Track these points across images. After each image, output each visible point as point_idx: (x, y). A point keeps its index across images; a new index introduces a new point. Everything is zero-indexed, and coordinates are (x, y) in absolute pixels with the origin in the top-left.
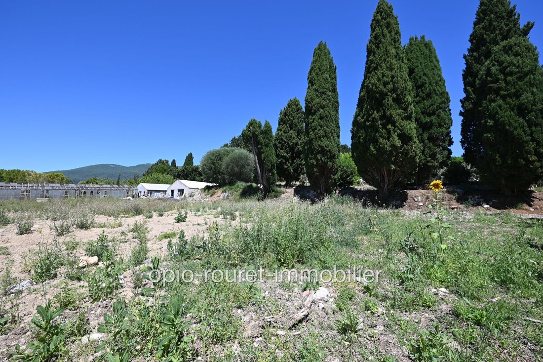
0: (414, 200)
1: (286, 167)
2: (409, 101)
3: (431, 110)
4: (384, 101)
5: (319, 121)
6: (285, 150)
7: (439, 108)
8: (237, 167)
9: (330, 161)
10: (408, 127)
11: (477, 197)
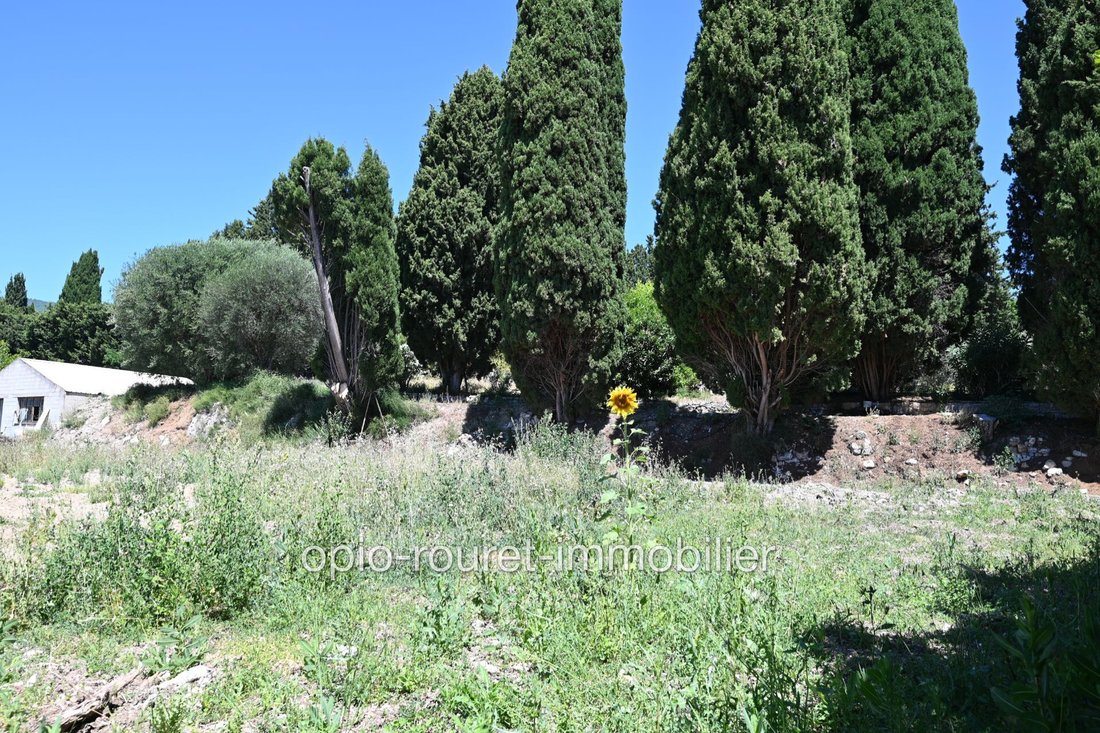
0: (851, 450)
1: (440, 321)
2: (832, 114)
3: (913, 147)
4: (750, 111)
5: (550, 161)
6: (440, 258)
7: (940, 140)
8: (258, 317)
9: (585, 308)
10: (828, 202)
11: (1032, 440)
